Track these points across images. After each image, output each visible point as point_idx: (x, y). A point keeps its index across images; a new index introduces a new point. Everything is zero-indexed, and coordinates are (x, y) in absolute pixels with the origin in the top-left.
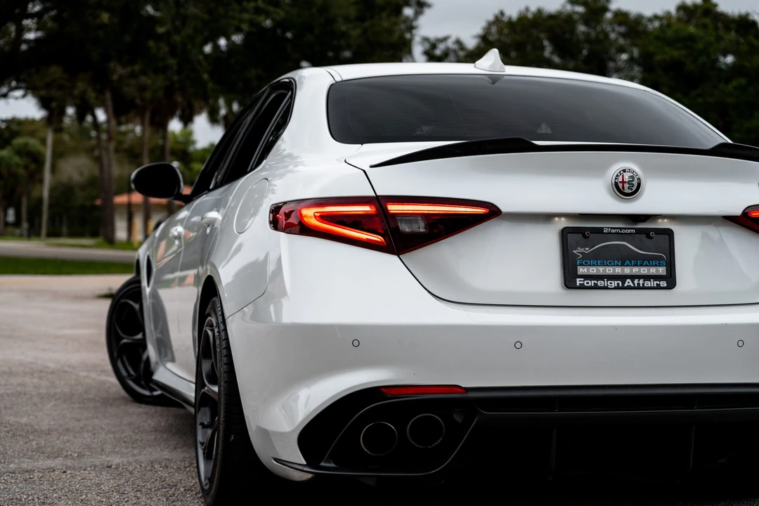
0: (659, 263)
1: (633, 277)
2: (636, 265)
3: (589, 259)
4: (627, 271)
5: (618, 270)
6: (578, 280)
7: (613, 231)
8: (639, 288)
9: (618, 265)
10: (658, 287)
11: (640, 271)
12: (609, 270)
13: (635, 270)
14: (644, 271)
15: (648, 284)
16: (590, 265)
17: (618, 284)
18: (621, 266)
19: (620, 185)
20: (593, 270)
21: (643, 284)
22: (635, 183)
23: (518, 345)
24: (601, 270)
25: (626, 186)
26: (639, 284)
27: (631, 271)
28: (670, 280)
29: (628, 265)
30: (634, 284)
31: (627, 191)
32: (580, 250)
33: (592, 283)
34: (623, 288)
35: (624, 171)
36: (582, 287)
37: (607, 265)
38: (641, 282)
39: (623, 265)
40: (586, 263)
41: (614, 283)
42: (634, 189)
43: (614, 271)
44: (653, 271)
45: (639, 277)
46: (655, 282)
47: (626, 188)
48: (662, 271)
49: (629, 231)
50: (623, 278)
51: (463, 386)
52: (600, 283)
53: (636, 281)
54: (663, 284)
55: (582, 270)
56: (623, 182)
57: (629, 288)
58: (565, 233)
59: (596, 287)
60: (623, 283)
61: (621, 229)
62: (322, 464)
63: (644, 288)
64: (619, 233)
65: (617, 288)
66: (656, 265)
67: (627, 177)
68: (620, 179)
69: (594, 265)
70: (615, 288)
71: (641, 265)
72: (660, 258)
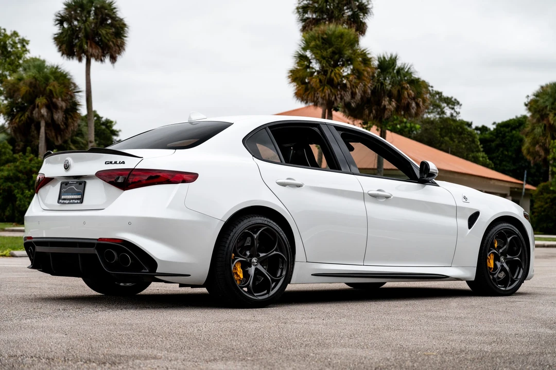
7: (72, 183)
9: (71, 195)
19: (65, 166)
22: (68, 165)
23: (39, 223)
24: (66, 197)
27: (73, 197)
32: (63, 190)
33: (63, 201)
35: (66, 160)
36: (61, 203)
40: (64, 194)
43: (69, 197)
46: (77, 201)
48: (79, 197)
49: (75, 182)
50: (70, 200)
54: (80, 201)
55: (62, 197)
56: (65, 164)
57: (71, 203)
58: (62, 184)
63: (74, 203)
65: (69, 203)
66: (79, 195)
71: (76, 195)
72: (81, 192)
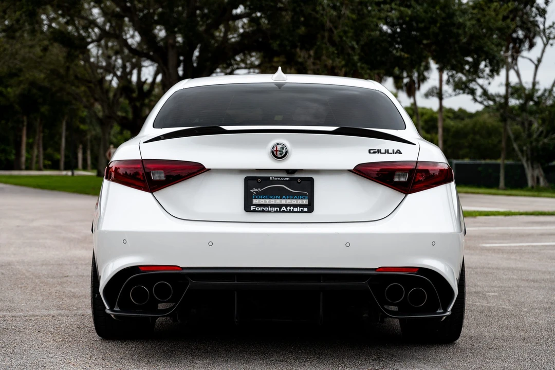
0: (304, 198)
1: (286, 206)
2: (289, 199)
3: (259, 195)
4: (283, 202)
5: (278, 202)
6: (252, 207)
7: (276, 179)
8: (290, 211)
9: (278, 199)
10: (302, 211)
11: (291, 202)
12: (272, 202)
13: (289, 202)
14: (294, 202)
15: (296, 209)
16: (261, 198)
17: (277, 209)
18: (280, 199)
19: (275, 153)
20: (262, 201)
21: (293, 210)
22: (284, 151)
23: (211, 244)
24: (267, 201)
25: (278, 153)
26: (290, 210)
27: (286, 202)
28: (310, 208)
29: (284, 199)
30: (287, 209)
31: (279, 156)
32: (255, 190)
33: (261, 209)
34: (280, 212)
35: (278, 144)
36: (254, 211)
37: (271, 199)
38: (292, 208)
39: (281, 198)
40: (258, 197)
41: (275, 209)
42: (283, 155)
43: (275, 202)
44: (300, 202)
45: (290, 206)
46: (300, 209)
47: (279, 154)
49: (286, 179)
50: (280, 206)
51: (181, 266)
52: (266, 209)
53: (288, 208)
54: (306, 209)
55: (255, 201)
56: (277, 151)
58: (247, 180)
59: (263, 211)
60: (280, 209)
61: (281, 177)
62: (115, 309)
63: (293, 212)
64: (279, 180)
66: (302, 199)
67: (279, 147)
68: (275, 149)
69: (263, 198)
70: (275, 212)
71: (293, 199)
72: (304, 195)
